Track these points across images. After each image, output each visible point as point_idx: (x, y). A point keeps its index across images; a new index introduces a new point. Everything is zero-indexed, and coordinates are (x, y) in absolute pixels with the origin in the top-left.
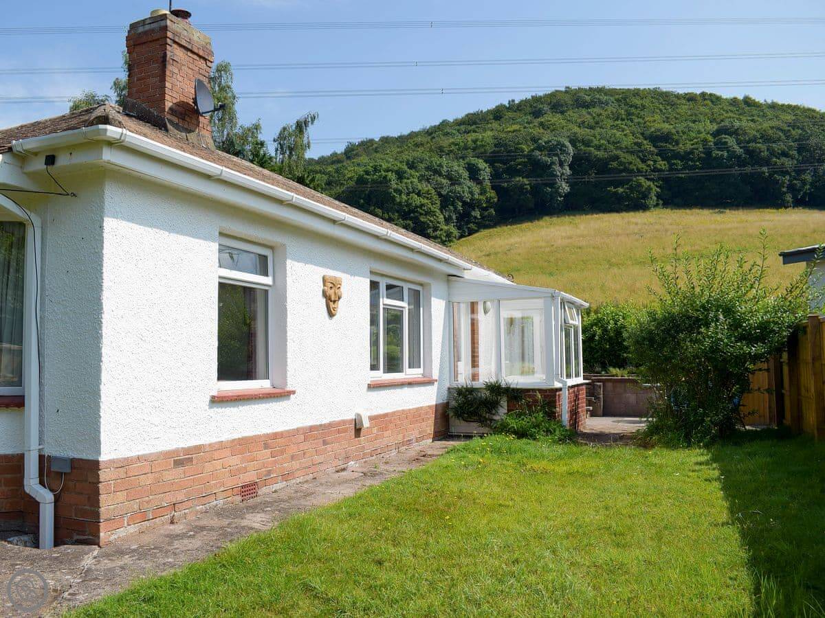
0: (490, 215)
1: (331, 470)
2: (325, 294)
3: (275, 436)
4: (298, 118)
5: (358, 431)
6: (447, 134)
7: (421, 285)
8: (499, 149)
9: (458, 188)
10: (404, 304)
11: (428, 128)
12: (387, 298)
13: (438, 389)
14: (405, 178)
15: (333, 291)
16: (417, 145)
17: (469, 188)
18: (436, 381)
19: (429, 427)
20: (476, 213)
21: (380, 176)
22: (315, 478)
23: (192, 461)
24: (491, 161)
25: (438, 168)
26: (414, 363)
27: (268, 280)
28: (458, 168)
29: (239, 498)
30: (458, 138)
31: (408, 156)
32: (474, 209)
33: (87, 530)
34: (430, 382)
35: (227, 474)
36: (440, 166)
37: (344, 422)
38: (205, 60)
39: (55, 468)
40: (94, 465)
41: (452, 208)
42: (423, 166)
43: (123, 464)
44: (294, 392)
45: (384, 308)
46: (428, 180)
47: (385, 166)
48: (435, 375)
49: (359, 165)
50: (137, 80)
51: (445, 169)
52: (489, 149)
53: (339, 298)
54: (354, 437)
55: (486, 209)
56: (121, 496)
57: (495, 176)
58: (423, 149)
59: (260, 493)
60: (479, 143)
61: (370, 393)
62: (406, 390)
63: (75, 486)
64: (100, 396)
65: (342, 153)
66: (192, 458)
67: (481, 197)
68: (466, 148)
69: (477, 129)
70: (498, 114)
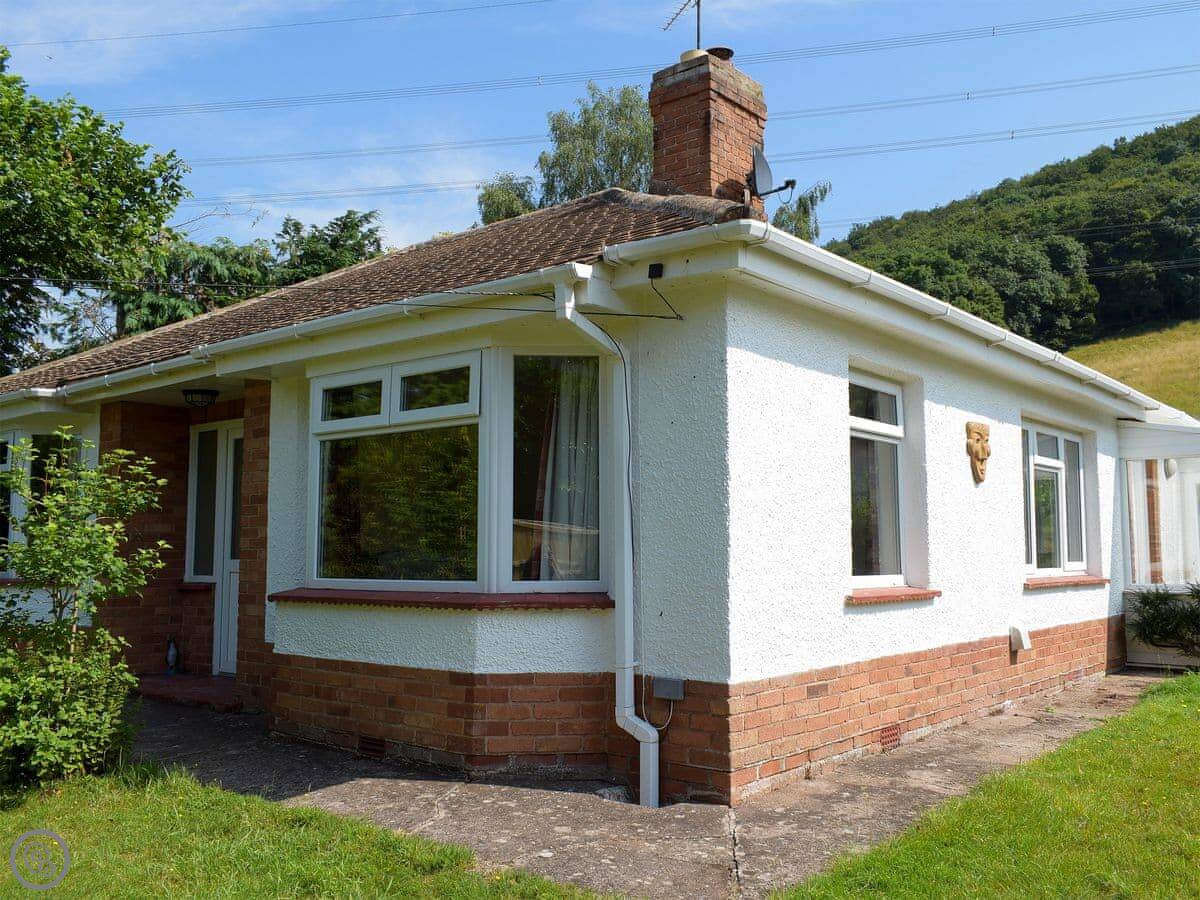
0: (1087, 324)
1: (984, 712)
2: (969, 450)
3: (918, 657)
4: (802, 193)
5: (1014, 654)
6: (1012, 201)
7: (1080, 434)
8: (1101, 219)
9: (1033, 284)
10: (1060, 464)
11: (979, 193)
12: (1040, 454)
13: (1110, 593)
14: (948, 273)
15: (979, 445)
16: (963, 222)
17: (1052, 283)
18: (1109, 581)
19: (1100, 652)
20: (1065, 322)
21: (909, 273)
22: (965, 723)
23: (827, 690)
24: (1087, 238)
25: (1000, 255)
26: (1075, 555)
27: (897, 431)
28: (1034, 253)
29: (879, 747)
30: (1031, 206)
31: (951, 238)
32: (1060, 316)
33: (710, 782)
34: (1101, 584)
35: (867, 711)
36: (1004, 251)
37: (996, 640)
38: (757, 117)
39: (659, 694)
40: (722, 691)
41: (1023, 315)
42: (976, 253)
43: (754, 690)
44: (938, 594)
45: (1035, 470)
46: (984, 275)
47: (915, 257)
48: (1106, 574)
49: (873, 257)
50: (667, 154)
51: (1011, 255)
52: (1085, 220)
53: (989, 455)
54: (1008, 663)
55: (1079, 315)
56: (752, 735)
57: (1096, 261)
58: (973, 226)
59: (902, 741)
60: (1066, 211)
61: (1025, 597)
62: (1070, 594)
63: (690, 719)
64: (728, 595)
65: (844, 242)
66: (827, 685)
67: (1071, 296)
68: (1045, 221)
69: (1061, 190)
70: (1096, 163)
